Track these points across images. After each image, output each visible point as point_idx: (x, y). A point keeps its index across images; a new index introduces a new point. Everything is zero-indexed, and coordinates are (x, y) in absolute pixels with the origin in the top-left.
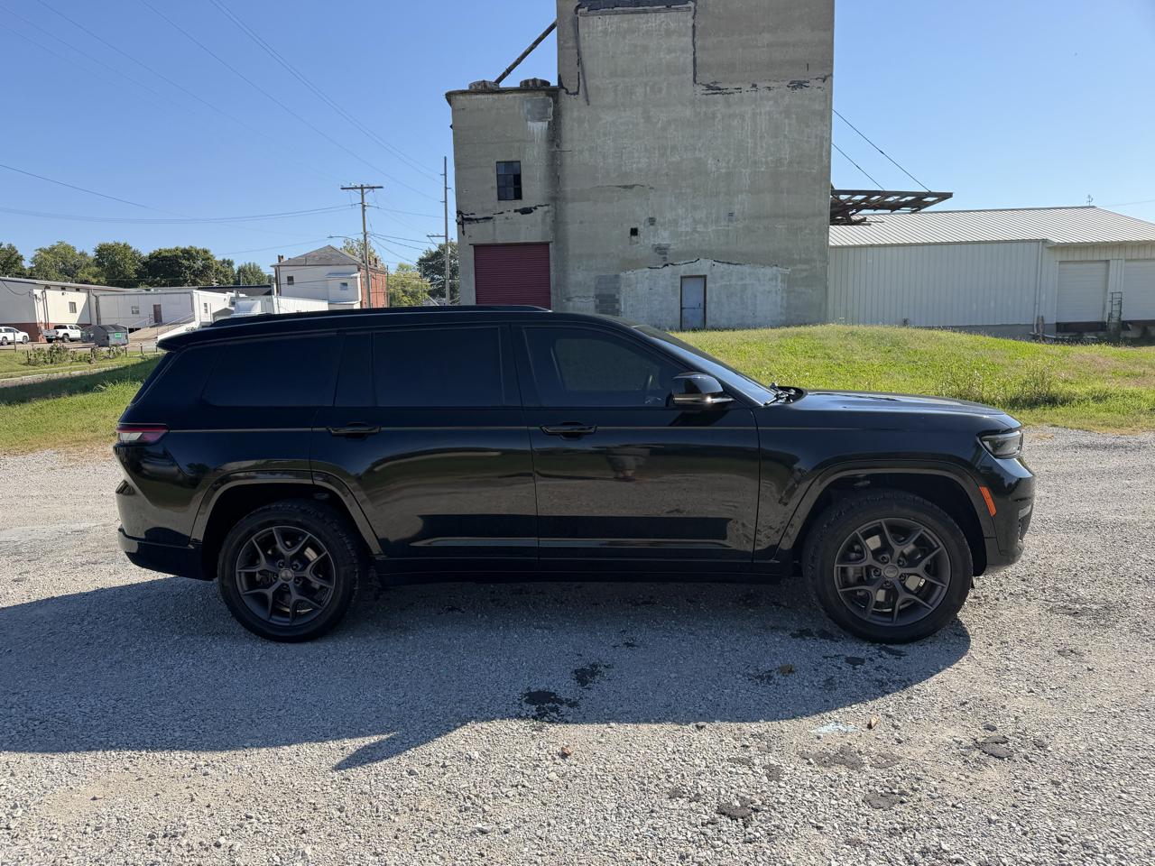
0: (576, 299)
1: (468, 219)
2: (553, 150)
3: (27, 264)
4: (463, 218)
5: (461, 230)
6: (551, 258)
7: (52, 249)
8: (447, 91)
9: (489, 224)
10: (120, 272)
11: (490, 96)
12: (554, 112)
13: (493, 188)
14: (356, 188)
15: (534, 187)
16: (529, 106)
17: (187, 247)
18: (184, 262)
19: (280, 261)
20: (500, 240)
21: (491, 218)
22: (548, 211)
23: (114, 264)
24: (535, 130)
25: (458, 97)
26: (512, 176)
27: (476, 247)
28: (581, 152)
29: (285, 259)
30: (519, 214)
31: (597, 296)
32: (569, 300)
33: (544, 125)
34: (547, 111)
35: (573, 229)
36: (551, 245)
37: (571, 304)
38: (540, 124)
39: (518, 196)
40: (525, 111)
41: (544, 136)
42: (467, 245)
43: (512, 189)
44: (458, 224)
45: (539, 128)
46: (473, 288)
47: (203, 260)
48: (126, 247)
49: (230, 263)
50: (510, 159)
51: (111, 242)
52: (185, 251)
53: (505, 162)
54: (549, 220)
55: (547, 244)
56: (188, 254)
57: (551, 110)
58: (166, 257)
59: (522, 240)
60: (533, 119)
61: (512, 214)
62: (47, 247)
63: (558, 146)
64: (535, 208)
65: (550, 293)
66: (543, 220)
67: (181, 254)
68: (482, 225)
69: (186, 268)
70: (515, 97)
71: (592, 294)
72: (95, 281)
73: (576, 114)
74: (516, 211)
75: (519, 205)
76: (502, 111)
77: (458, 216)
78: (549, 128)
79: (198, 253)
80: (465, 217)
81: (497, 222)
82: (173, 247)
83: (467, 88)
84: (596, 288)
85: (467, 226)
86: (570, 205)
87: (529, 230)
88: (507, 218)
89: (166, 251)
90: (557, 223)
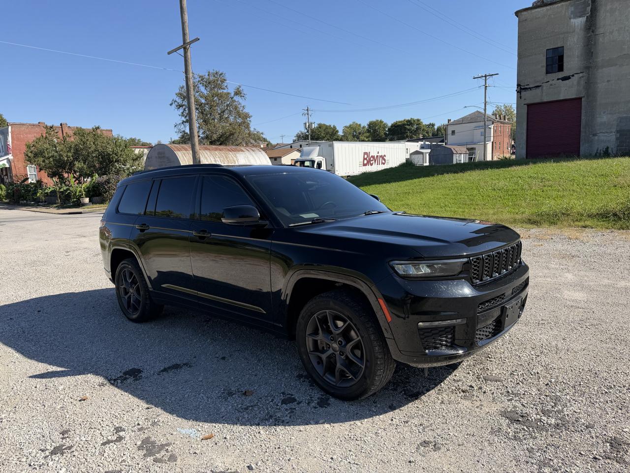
0: (600, 135)
1: (524, 89)
2: (589, 35)
3: (341, 133)
4: (521, 89)
5: (519, 96)
6: (583, 107)
7: (350, 126)
8: (515, 11)
9: (538, 91)
10: (378, 135)
11: (545, 8)
12: (591, 9)
13: (542, 67)
14: (482, 77)
15: (572, 63)
16: (572, 9)
17: (409, 119)
18: (407, 127)
19: (448, 122)
20: (546, 99)
21: (540, 86)
22: (583, 77)
23: (375, 131)
24: (576, 25)
25: (523, 13)
26: (557, 57)
27: (529, 106)
28: (611, 33)
29: (452, 121)
30: (560, 81)
31: (618, 132)
32: (595, 135)
33: (583, 19)
34: (586, 10)
35: (601, 86)
36: (583, 100)
37: (596, 138)
38: (580, 19)
39: (561, 68)
40: (570, 12)
41: (583, 27)
42: (523, 105)
43: (557, 65)
44: (518, 92)
45: (579, 22)
46: (525, 132)
47: (417, 125)
48: (381, 122)
49: (433, 125)
50: (556, 46)
51: (374, 120)
52: (408, 121)
53: (552, 49)
54: (582, 82)
55: (580, 99)
56: (410, 122)
57: (589, 9)
58: (399, 125)
59: (562, 98)
60: (576, 17)
61: (555, 82)
62: (348, 125)
63: (593, 32)
64: (573, 76)
65: (580, 131)
66: (578, 83)
67: (406, 123)
68: (534, 91)
69: (408, 130)
70: (562, 5)
71: (614, 130)
72: (367, 140)
73: (608, 7)
74: (558, 79)
75: (561, 75)
76: (552, 16)
77: (518, 87)
78: (587, 21)
79: (414, 121)
80: (522, 87)
81: (544, 88)
82: (403, 120)
83: (531, 6)
84: (617, 126)
85: (523, 93)
86: (600, 71)
87: (567, 91)
88: (551, 85)
89: (399, 122)
90: (589, 84)
